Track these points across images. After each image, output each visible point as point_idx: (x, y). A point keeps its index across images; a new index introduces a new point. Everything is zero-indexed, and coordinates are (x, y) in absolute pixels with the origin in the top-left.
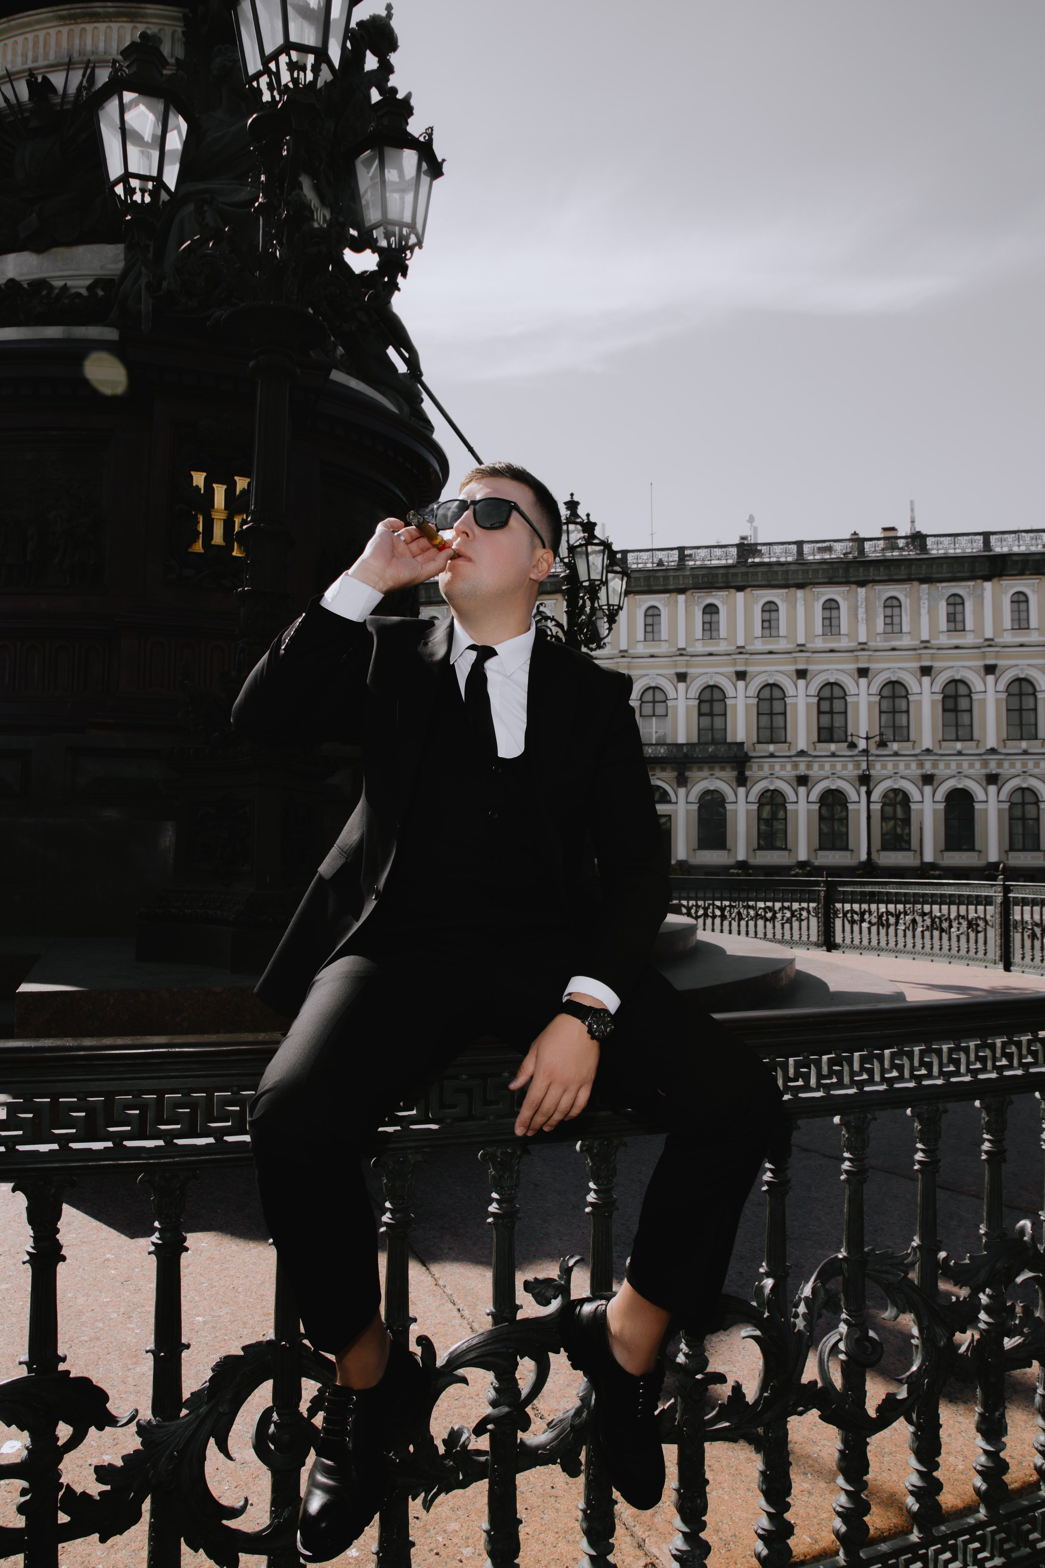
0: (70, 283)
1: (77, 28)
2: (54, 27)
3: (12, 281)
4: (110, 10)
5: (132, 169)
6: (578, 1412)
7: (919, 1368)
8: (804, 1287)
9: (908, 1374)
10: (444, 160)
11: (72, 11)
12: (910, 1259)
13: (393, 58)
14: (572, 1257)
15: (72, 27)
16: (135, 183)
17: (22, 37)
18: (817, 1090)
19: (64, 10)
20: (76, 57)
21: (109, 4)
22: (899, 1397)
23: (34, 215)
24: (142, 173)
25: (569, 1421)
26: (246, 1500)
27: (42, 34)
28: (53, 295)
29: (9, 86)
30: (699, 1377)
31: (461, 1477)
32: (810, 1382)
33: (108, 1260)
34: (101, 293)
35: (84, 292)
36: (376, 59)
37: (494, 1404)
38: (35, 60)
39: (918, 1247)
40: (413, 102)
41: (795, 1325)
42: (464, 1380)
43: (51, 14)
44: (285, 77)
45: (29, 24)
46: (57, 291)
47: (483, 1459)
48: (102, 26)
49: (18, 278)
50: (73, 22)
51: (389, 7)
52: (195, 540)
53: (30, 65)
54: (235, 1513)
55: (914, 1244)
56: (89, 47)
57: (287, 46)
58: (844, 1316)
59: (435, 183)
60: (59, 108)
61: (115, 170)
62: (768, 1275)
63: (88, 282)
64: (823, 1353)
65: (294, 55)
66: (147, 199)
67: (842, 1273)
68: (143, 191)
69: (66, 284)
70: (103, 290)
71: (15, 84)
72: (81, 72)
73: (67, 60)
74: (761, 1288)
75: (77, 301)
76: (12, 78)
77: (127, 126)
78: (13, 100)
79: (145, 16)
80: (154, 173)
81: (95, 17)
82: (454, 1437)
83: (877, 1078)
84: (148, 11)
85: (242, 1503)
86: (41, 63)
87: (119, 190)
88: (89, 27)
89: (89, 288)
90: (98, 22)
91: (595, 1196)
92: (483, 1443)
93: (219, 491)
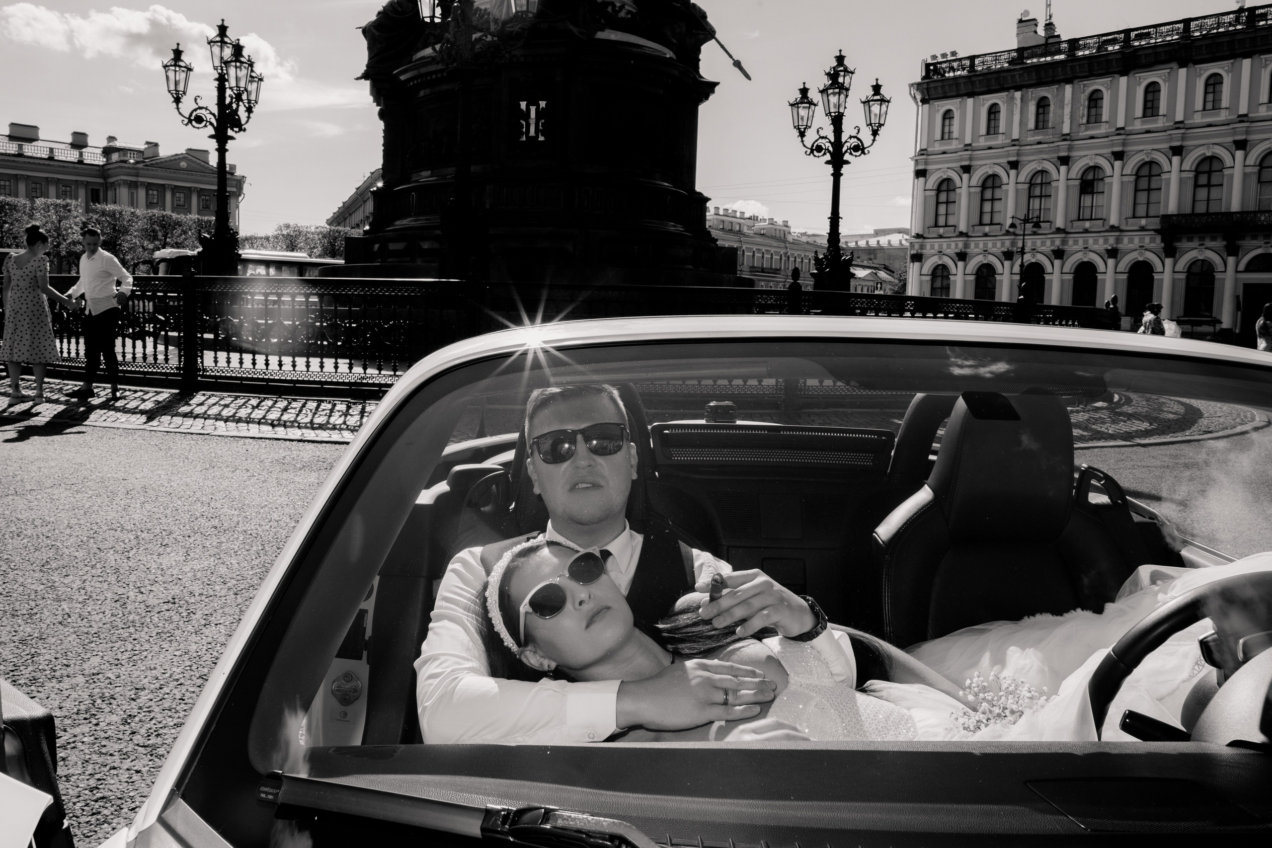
52: (522, 135)
93: (533, 109)
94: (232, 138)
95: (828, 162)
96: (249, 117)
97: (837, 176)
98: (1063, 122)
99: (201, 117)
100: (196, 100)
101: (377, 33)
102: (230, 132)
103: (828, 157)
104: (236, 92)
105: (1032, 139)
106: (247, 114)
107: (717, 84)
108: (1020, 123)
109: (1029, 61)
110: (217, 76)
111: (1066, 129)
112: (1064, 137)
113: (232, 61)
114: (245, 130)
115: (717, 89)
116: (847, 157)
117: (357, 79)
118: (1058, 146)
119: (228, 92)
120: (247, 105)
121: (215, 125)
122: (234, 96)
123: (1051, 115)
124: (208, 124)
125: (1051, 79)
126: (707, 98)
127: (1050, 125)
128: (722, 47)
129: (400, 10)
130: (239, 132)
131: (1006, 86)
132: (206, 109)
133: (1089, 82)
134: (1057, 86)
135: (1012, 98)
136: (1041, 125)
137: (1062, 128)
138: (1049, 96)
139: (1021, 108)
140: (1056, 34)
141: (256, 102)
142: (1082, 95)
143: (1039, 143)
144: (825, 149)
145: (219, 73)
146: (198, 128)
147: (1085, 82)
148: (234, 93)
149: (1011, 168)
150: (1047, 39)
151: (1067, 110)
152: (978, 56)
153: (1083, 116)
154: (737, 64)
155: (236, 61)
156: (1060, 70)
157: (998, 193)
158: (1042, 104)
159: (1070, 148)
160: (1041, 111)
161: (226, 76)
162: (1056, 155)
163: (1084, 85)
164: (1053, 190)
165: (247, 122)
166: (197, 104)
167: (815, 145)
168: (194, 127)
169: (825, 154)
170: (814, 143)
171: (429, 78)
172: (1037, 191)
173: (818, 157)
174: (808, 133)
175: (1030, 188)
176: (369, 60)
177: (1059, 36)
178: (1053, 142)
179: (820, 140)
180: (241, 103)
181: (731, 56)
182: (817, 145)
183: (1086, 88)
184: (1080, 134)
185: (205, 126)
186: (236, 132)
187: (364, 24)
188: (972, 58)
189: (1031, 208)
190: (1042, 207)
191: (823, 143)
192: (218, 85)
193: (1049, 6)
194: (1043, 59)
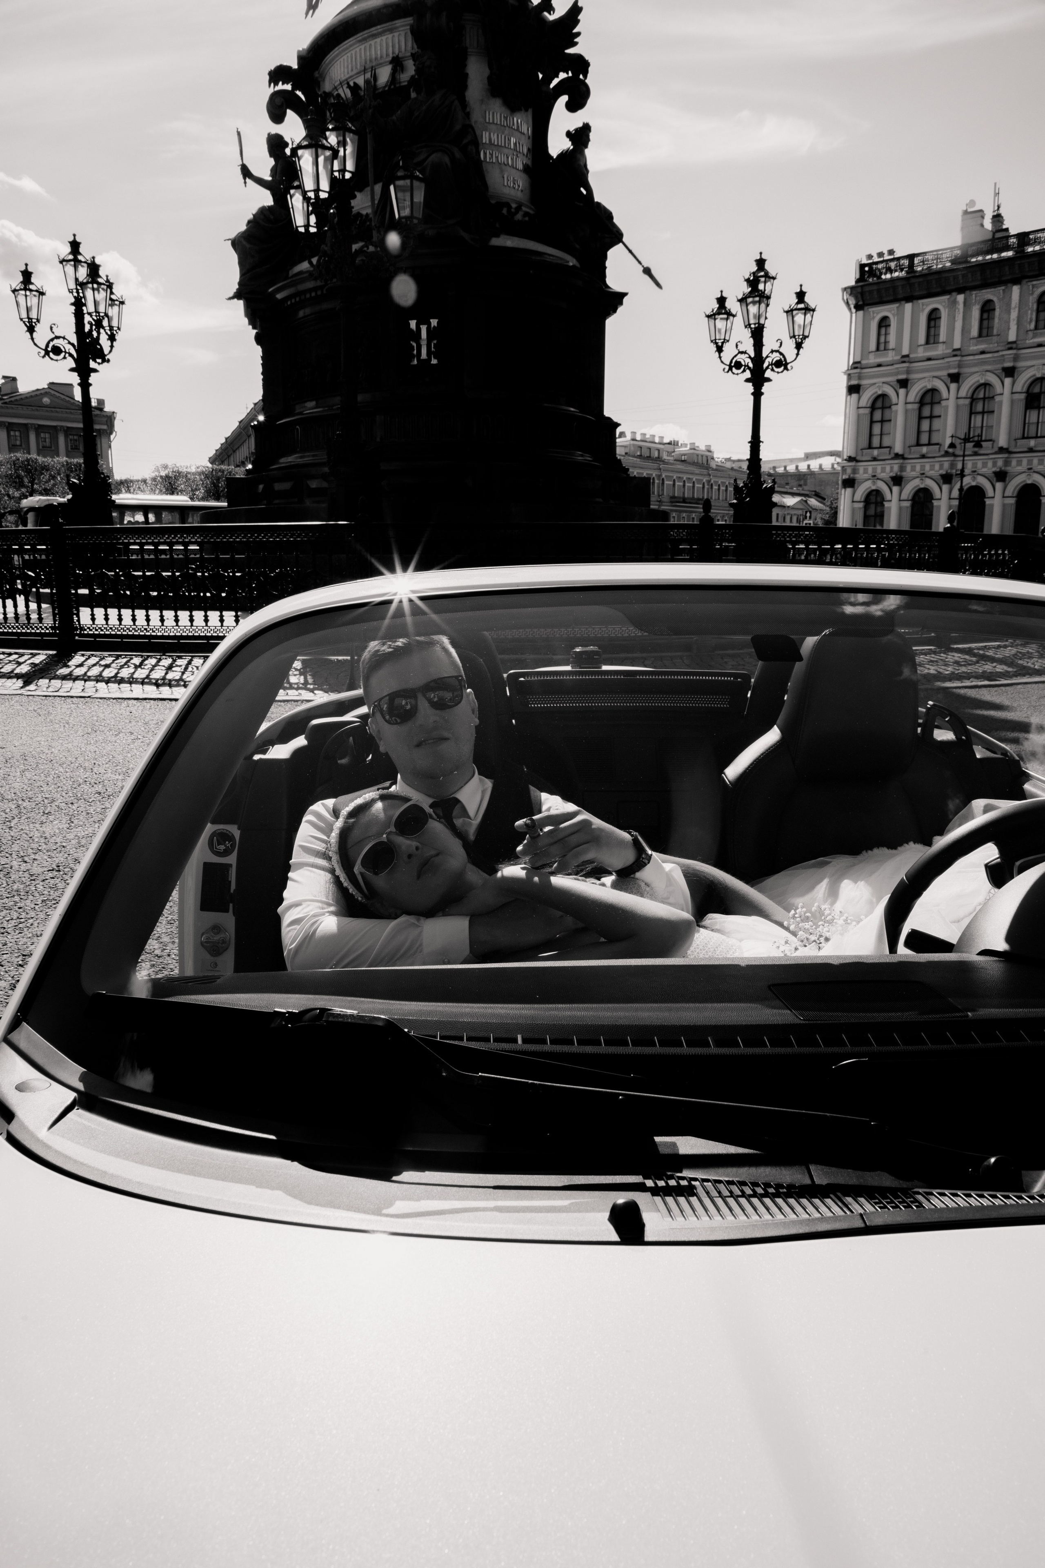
1: (367, 44)
2: (357, 47)
4: (380, 30)
17: (346, 56)
20: (368, 63)
38: (354, 69)
45: (348, 48)
48: (378, 40)
50: (365, 41)
52: (413, 358)
56: (374, 57)
71: (344, 86)
72: (370, 73)
73: (364, 67)
76: (343, 83)
79: (396, 28)
81: (374, 36)
84: (397, 25)
86: (354, 72)
88: (372, 42)
90: (376, 38)
93: (424, 329)
94: (95, 371)
95: (747, 380)
96: (112, 346)
97: (757, 395)
98: (1009, 329)
99: (59, 348)
100: (51, 328)
101: (248, 246)
102: (92, 364)
103: (748, 374)
104: (95, 318)
105: (975, 348)
106: (109, 343)
107: (625, 294)
108: (963, 331)
109: (974, 260)
110: (73, 300)
111: (1012, 337)
112: (1010, 346)
113: (88, 283)
114: (108, 361)
115: (625, 300)
116: (768, 374)
117: (230, 299)
118: (1003, 356)
119: (87, 318)
120: (109, 333)
121: (75, 356)
122: (94, 323)
123: (996, 320)
124: (67, 355)
125: (997, 280)
126: (615, 311)
127: (995, 332)
128: (630, 251)
129: (272, 217)
130: (102, 363)
131: (948, 288)
132: (64, 338)
133: (1038, 282)
134: (1003, 288)
135: (955, 302)
136: (985, 332)
137: (1008, 335)
138: (995, 299)
139: (964, 313)
140: (1004, 227)
141: (119, 329)
142: (1031, 298)
143: (983, 353)
144: (745, 366)
145: (75, 297)
146: (57, 360)
147: (1034, 283)
148: (93, 319)
149: (952, 382)
150: (994, 233)
151: (1014, 315)
152: (918, 255)
153: (1031, 321)
154: (647, 271)
155: (92, 283)
156: (1007, 268)
157: (937, 410)
158: (987, 308)
159: (1016, 358)
160: (985, 316)
161: (83, 300)
162: (1000, 366)
163: (1033, 286)
164: (996, 405)
165: (111, 351)
166: (53, 333)
167: (734, 361)
168: (52, 359)
169: (744, 371)
170: (733, 358)
171: (308, 296)
172: (979, 407)
173: (738, 374)
174: (726, 347)
175: (971, 404)
176: (241, 277)
177: (1007, 230)
178: (998, 352)
179: (740, 356)
180: (102, 331)
181: (640, 263)
182: (736, 361)
183: (1034, 290)
184: (1027, 342)
185: (65, 358)
186: (99, 364)
187: (233, 235)
188: (911, 257)
189: (972, 426)
190: (984, 425)
191: (741, 358)
192: (75, 310)
193: (997, 194)
194: (988, 257)
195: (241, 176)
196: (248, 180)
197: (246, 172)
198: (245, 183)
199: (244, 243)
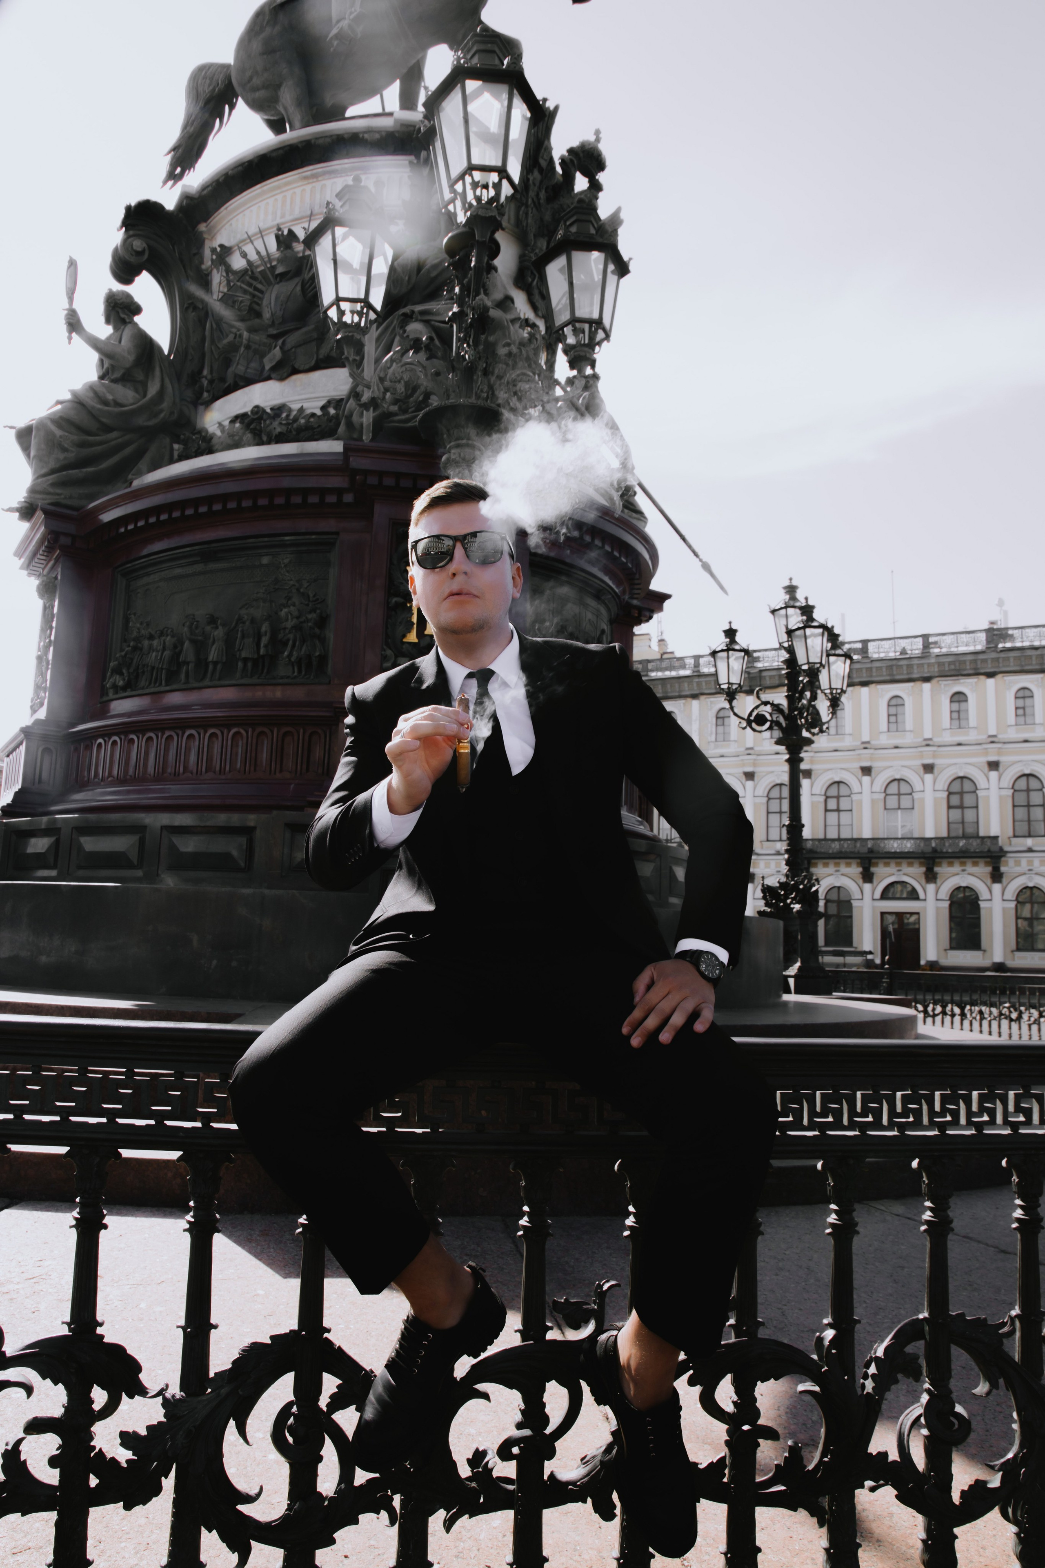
0: (306, 405)
1: (318, 185)
2: (298, 187)
3: (257, 407)
4: (347, 166)
5: (341, 295)
6: (609, 1449)
7: (1015, 1456)
8: (878, 1347)
9: (1002, 1460)
10: (630, 259)
11: (315, 171)
12: (1006, 1329)
13: (601, 177)
14: (607, 1281)
15: (314, 184)
16: (344, 306)
17: (273, 199)
18: (890, 1127)
19: (308, 170)
20: (317, 210)
21: (346, 161)
22: (990, 1486)
23: (278, 348)
24: (351, 296)
25: (599, 1458)
26: (261, 1488)
27: (289, 194)
28: (291, 417)
29: (261, 240)
30: (746, 1428)
31: (482, 1500)
32: (879, 1453)
33: (257, 1295)
34: (332, 411)
35: (319, 412)
36: (587, 180)
37: (519, 1426)
38: (283, 216)
39: (1017, 1316)
40: (622, 215)
41: (863, 1386)
42: (486, 1396)
43: (297, 176)
44: (470, 197)
45: (279, 187)
46: (294, 413)
47: (511, 1487)
49: (262, 405)
50: (315, 180)
51: (597, 133)
52: (409, 630)
53: (278, 221)
54: (249, 1499)
55: (1013, 1313)
57: (471, 168)
58: (927, 1386)
59: (624, 280)
60: (301, 255)
61: (327, 296)
62: (831, 1326)
63: (322, 403)
64: (903, 1426)
65: (477, 175)
66: (356, 319)
67: (923, 1338)
68: (353, 312)
69: (302, 406)
70: (335, 408)
71: (265, 238)
73: (309, 213)
74: (820, 1340)
75: (312, 420)
76: (263, 234)
77: (338, 258)
78: (264, 253)
79: (376, 167)
80: (362, 296)
82: (477, 1458)
83: (963, 1121)
84: (378, 162)
85: (257, 1491)
86: (288, 218)
87: (333, 313)
89: (323, 408)
90: (337, 177)
91: (634, 1220)
92: (507, 1469)
95: (776, 741)
97: (793, 762)
101: (58, 433)
103: (776, 733)
107: (668, 596)
115: (667, 604)
116: (804, 734)
117: (11, 510)
126: (648, 618)
129: (110, 397)
134: (684, 701)
140: (670, 650)
142: (708, 712)
144: (770, 721)
150: (663, 654)
154: (705, 567)
156: (689, 684)
167: (753, 714)
169: (771, 728)
170: (752, 711)
176: (34, 480)
177: (673, 653)
182: (757, 715)
183: (711, 705)
191: (766, 711)
195: (64, 327)
196: (74, 335)
197: (74, 324)
198: (70, 339)
199: (53, 428)
